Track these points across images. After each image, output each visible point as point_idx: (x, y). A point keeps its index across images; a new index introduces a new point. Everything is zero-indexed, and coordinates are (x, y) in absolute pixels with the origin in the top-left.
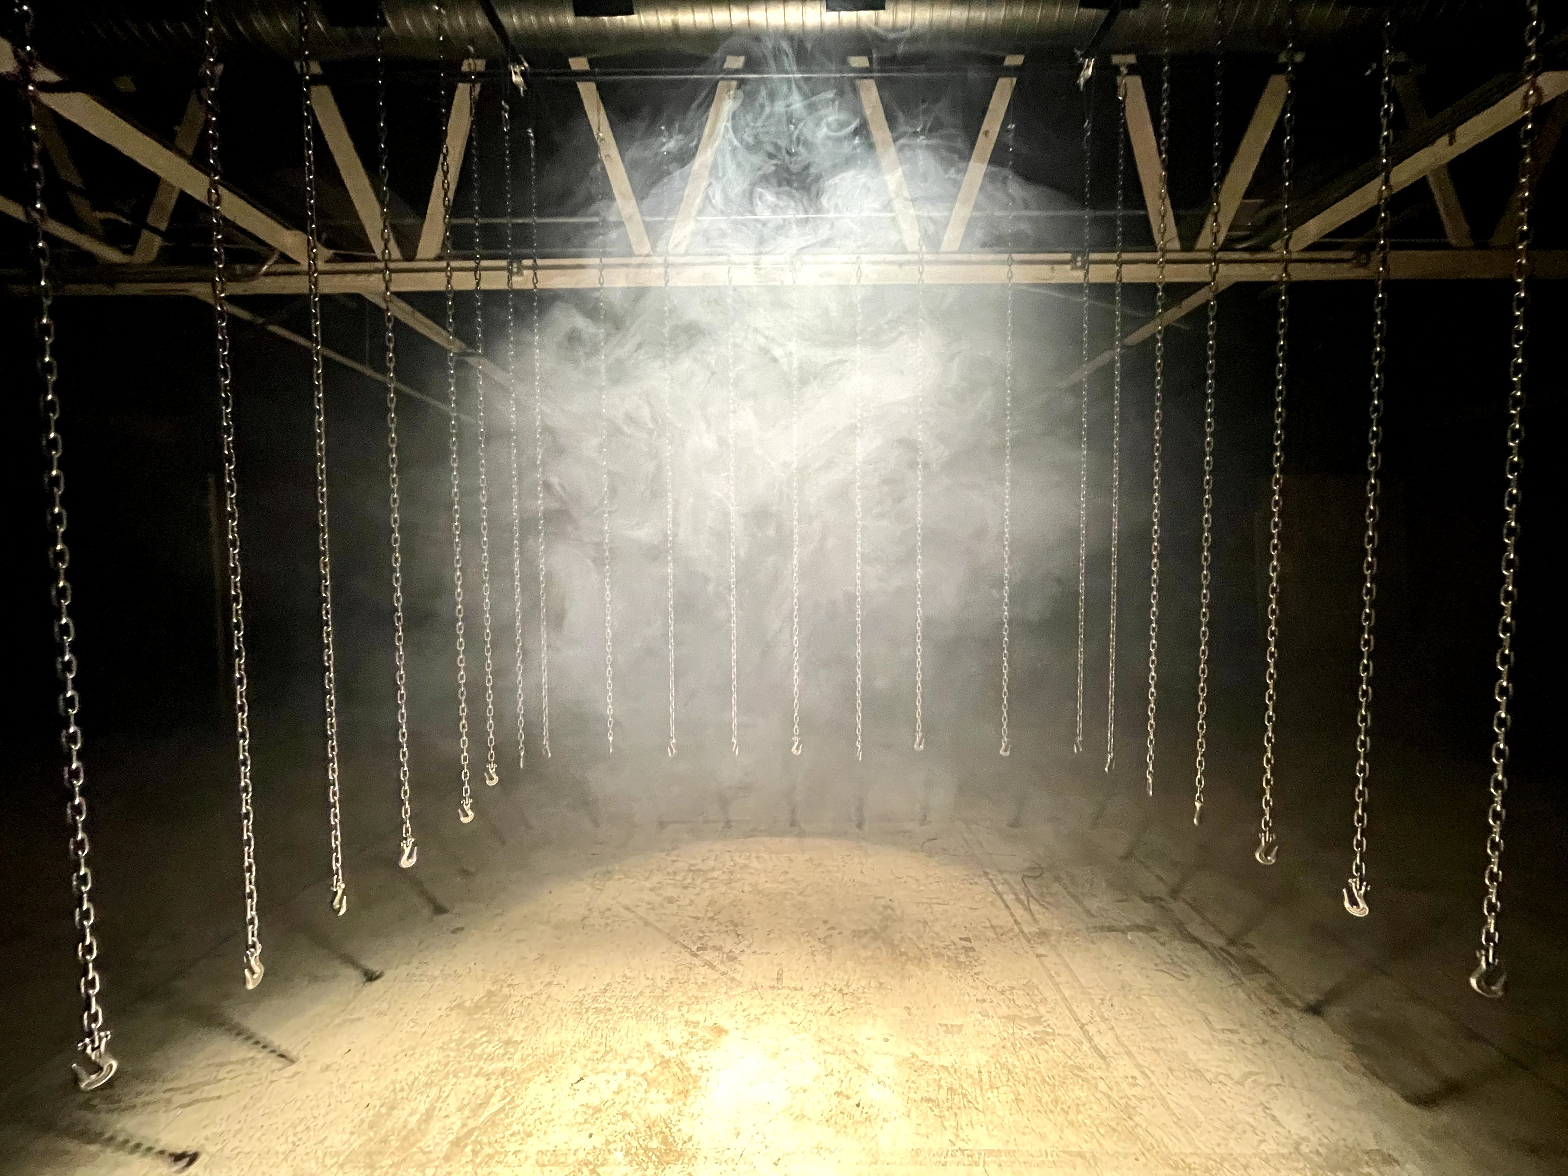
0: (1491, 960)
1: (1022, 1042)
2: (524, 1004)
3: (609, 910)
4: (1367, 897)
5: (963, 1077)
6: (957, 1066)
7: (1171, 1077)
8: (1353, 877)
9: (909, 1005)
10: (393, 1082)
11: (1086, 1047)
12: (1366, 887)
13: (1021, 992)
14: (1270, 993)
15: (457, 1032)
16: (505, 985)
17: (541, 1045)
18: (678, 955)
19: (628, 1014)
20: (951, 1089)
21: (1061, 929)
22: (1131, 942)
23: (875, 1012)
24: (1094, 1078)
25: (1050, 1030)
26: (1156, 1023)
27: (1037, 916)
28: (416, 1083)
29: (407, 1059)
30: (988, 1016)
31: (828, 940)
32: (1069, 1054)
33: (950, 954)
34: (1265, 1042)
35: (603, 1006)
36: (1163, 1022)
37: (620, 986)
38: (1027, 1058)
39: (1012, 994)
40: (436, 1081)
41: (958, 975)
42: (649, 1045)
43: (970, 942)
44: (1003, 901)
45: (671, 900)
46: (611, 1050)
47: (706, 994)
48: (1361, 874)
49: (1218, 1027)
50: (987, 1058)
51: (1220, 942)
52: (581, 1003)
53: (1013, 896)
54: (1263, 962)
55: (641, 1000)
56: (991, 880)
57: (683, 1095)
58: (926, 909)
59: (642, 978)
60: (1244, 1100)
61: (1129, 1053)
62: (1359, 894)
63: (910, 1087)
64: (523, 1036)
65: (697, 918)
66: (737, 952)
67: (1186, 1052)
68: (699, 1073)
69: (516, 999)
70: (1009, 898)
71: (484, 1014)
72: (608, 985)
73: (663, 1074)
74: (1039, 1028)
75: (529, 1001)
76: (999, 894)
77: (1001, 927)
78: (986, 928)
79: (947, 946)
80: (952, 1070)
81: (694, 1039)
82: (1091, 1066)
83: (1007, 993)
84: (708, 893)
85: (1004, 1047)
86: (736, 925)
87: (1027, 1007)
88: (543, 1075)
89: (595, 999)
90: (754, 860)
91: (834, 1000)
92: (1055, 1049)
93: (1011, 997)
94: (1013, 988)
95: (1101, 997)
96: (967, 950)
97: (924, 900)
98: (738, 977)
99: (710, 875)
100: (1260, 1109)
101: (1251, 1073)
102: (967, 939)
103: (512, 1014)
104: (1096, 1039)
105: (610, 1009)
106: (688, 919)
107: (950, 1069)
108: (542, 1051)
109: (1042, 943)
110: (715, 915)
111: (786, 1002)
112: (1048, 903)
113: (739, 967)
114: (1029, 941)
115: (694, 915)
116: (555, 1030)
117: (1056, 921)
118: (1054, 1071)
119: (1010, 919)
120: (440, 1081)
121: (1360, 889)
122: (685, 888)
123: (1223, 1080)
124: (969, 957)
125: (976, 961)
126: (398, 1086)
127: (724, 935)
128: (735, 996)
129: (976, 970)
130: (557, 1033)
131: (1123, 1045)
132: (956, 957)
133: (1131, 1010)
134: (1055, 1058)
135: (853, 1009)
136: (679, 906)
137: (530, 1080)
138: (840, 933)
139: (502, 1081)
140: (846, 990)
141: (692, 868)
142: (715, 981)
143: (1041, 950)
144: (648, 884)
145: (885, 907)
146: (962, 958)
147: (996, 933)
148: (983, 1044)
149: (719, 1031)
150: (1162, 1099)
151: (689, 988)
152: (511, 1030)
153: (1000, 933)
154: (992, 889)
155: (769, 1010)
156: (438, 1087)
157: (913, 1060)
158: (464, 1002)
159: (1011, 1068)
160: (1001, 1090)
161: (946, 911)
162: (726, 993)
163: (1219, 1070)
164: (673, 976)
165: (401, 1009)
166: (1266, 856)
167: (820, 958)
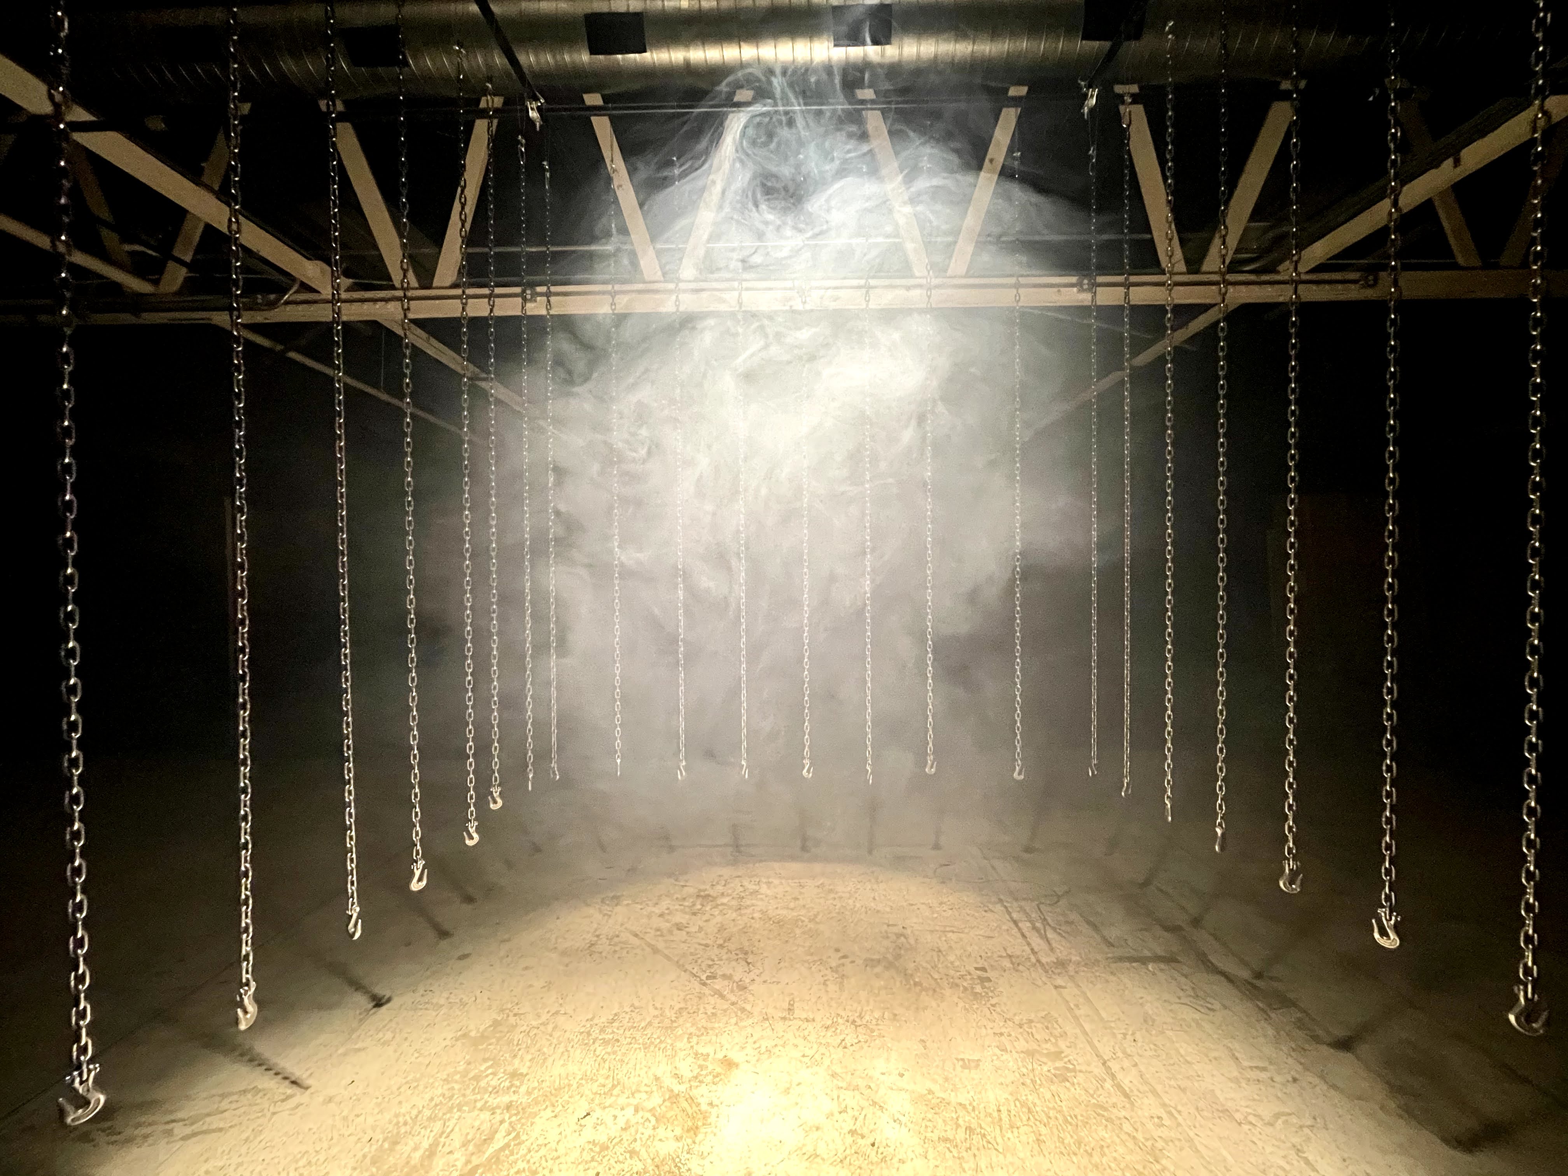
0: (1530, 995)
1: (1043, 1079)
2: (531, 1034)
3: (618, 936)
4: (1396, 928)
5: (982, 1116)
6: (975, 1104)
7: (1198, 1116)
8: (1383, 907)
9: (923, 1038)
10: (397, 1116)
11: (1108, 1085)
12: (1396, 917)
13: (1039, 1025)
14: (1299, 1028)
15: (462, 1063)
16: (511, 1014)
17: (547, 1078)
18: (687, 983)
19: (636, 1046)
20: (969, 1129)
21: (1078, 958)
22: (1154, 974)
23: (889, 1045)
24: (1120, 1119)
25: (1071, 1067)
26: (1181, 1059)
27: (1054, 945)
28: (420, 1116)
29: (410, 1092)
30: (1005, 1050)
31: (840, 969)
32: (1092, 1092)
33: (965, 984)
34: (1295, 1080)
35: (611, 1037)
36: (1188, 1059)
37: (628, 1016)
38: (1048, 1095)
39: (1031, 1028)
40: (440, 1115)
41: (975, 1007)
42: (657, 1079)
43: (986, 971)
44: (1019, 929)
45: (679, 927)
46: (619, 1083)
47: (716, 1025)
48: (1391, 904)
49: (1246, 1064)
50: (1006, 1096)
51: (1245, 974)
52: (589, 1034)
53: (1028, 924)
54: (1291, 996)
55: (648, 1031)
56: (1006, 907)
57: (692, 1132)
58: (940, 938)
59: (651, 1009)
60: (1276, 1143)
61: (1154, 1092)
62: (1389, 923)
63: (926, 1127)
64: (529, 1068)
65: (707, 946)
66: (747, 981)
67: (1213, 1091)
68: (708, 1108)
69: (522, 1029)
70: (1025, 926)
71: (490, 1044)
72: (616, 1015)
73: (672, 1109)
74: (1059, 1064)
75: (535, 1031)
76: (1015, 923)
77: (1018, 957)
78: (1001, 956)
79: (962, 976)
80: (970, 1108)
81: (704, 1072)
82: (1114, 1106)
83: (1025, 1026)
84: (719, 919)
85: (1023, 1084)
86: (746, 953)
87: (1046, 1041)
88: (550, 1109)
89: (602, 1030)
90: (764, 886)
91: (846, 1032)
92: (1077, 1086)
93: (1030, 1030)
94: (1031, 1021)
95: (1124, 1031)
96: (983, 980)
97: (937, 928)
98: (748, 1007)
99: (719, 901)
100: (1293, 1152)
101: (1283, 1114)
102: (983, 969)
103: (518, 1045)
104: (1120, 1076)
105: (618, 1041)
106: (697, 946)
107: (968, 1106)
108: (548, 1084)
109: (1059, 974)
110: (725, 942)
111: (797, 1034)
112: (1065, 932)
113: (751, 998)
114: (1047, 972)
115: (704, 942)
116: (562, 1062)
117: (1073, 951)
118: (1077, 1110)
119: (1027, 948)
120: (444, 1114)
121: (1391, 919)
122: (694, 914)
123: (1254, 1122)
124: (985, 987)
125: (992, 991)
126: (401, 1119)
127: (734, 963)
128: (746, 1027)
129: (993, 1001)
130: (563, 1065)
131: (1147, 1083)
132: (973, 988)
133: (1155, 1045)
134: (1077, 1097)
135: (866, 1042)
136: (688, 933)
137: (535, 1115)
138: (853, 962)
139: (507, 1116)
140: (859, 1022)
141: (702, 894)
142: (725, 1011)
143: (1060, 982)
144: (657, 910)
145: (899, 935)
146: (978, 989)
147: (1013, 963)
148: (1002, 1080)
149: (729, 1064)
150: (1191, 1140)
151: (698, 1019)
152: (517, 1062)
153: (1016, 962)
154: (1008, 917)
155: (781, 1042)
156: (442, 1122)
157: (930, 1097)
158: (470, 1031)
159: (1031, 1106)
160: (1023, 1129)
161: (961, 939)
162: (736, 1024)
163: (1249, 1110)
164: (682, 1005)
165: (406, 1039)
166: (1291, 884)
167: (832, 987)
